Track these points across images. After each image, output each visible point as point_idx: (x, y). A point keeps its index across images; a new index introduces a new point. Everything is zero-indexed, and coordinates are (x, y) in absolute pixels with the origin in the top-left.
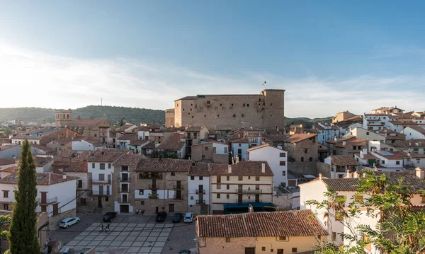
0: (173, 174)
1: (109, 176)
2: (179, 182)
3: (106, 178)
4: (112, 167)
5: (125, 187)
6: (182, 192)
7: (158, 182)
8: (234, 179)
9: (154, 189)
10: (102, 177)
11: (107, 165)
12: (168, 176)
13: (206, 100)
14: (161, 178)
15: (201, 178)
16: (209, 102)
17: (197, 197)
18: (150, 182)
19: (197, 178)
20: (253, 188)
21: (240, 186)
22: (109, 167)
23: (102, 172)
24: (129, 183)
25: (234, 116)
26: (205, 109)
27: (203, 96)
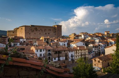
0: (64, 51)
1: (44, 54)
2: (66, 54)
3: (42, 55)
4: (45, 51)
5: (49, 58)
6: (67, 57)
7: (60, 54)
8: (80, 51)
9: (59, 57)
10: (41, 55)
11: (42, 50)
12: (63, 52)
13: (35, 27)
14: (61, 53)
15: (72, 52)
16: (36, 28)
17: (71, 58)
18: (57, 55)
19: (71, 52)
20: (84, 53)
21: (81, 53)
22: (44, 51)
23: (41, 53)
24: (51, 56)
25: (46, 34)
26: (35, 31)
27: (33, 26)
